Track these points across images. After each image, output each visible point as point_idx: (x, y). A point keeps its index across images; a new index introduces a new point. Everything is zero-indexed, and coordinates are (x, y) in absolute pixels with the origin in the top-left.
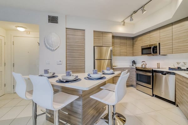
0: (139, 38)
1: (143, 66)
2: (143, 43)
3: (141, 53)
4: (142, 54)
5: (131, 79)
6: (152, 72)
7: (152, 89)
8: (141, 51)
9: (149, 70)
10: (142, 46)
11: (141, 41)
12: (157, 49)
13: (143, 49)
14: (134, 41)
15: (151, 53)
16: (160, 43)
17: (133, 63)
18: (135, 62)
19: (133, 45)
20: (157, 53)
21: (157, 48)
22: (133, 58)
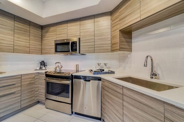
0: (52, 29)
1: (58, 69)
2: (57, 36)
3: (54, 50)
4: (56, 51)
5: (38, 92)
6: (71, 78)
7: (72, 104)
8: (54, 47)
9: (67, 75)
10: (56, 40)
11: (54, 33)
12: (76, 46)
13: (57, 45)
14: (43, 31)
15: (69, 51)
16: (80, 38)
17: (41, 65)
18: (44, 63)
19: (42, 37)
20: (76, 51)
21: (76, 44)
22: (41, 58)
